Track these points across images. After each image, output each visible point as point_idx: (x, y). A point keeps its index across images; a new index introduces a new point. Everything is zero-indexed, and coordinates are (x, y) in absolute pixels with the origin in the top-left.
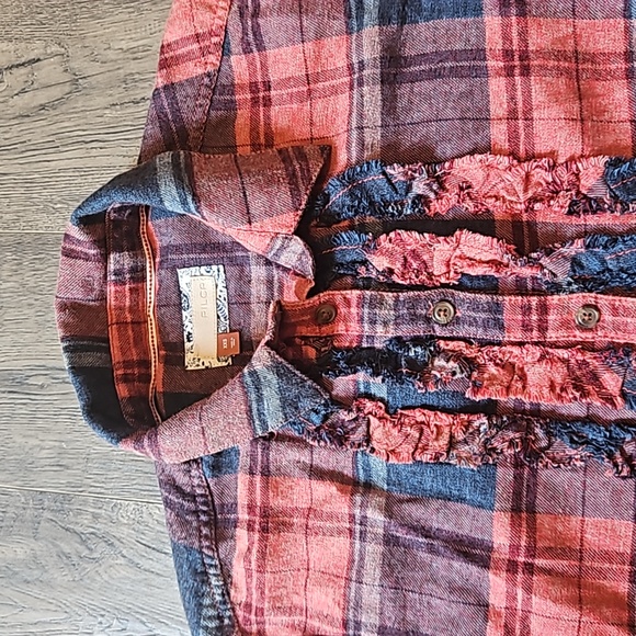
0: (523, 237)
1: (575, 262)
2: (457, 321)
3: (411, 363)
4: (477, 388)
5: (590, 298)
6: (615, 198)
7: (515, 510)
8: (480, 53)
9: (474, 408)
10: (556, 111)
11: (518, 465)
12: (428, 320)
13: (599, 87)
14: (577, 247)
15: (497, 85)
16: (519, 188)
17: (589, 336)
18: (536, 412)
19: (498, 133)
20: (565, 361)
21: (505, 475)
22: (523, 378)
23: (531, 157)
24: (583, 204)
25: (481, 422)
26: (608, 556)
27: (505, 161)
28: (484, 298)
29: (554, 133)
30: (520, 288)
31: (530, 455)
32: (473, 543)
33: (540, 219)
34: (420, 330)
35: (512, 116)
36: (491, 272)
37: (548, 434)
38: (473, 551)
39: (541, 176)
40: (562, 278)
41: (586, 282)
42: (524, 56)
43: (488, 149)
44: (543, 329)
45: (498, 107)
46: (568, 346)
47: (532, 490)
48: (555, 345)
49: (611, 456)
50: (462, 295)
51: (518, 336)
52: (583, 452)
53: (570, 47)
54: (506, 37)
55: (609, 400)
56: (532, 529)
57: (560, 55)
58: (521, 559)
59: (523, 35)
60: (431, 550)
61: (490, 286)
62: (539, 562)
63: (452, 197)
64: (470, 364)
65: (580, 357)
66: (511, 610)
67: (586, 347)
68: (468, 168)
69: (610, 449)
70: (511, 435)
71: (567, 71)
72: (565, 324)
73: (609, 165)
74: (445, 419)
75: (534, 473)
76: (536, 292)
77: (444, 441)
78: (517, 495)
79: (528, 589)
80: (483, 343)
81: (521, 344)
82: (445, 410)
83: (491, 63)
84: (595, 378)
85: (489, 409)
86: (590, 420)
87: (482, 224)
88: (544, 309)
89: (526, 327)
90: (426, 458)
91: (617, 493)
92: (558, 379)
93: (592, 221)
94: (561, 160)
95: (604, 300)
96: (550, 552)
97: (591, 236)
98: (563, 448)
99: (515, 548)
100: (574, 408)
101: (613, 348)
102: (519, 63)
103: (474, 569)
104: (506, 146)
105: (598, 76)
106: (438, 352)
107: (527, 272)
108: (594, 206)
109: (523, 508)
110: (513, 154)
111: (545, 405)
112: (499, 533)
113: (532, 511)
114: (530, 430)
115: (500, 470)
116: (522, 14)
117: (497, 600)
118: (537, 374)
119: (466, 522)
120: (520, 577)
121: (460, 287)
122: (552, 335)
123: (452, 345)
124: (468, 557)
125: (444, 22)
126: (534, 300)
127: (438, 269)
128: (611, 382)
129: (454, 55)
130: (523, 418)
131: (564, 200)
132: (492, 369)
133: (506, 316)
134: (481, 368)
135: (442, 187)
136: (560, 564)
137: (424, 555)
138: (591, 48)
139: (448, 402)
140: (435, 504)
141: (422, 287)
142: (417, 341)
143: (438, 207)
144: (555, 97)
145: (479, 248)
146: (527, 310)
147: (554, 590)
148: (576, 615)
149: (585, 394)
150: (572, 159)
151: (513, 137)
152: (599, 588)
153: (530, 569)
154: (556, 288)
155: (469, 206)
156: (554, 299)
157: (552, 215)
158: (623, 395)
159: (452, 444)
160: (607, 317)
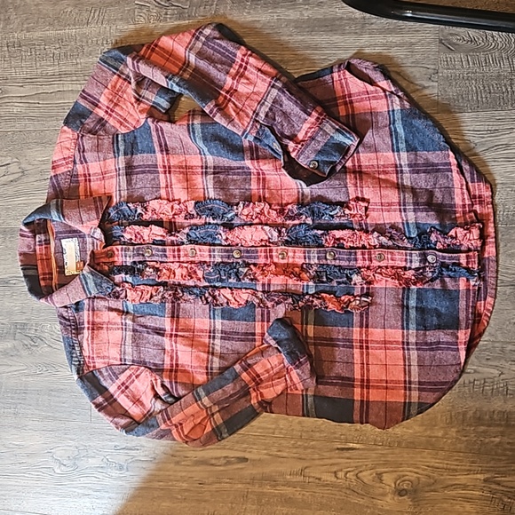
0: (172, 228)
1: (188, 234)
2: (153, 255)
3: (138, 270)
4: (159, 277)
5: (193, 246)
6: (198, 214)
7: (173, 317)
8: (156, 166)
9: (159, 284)
10: (179, 186)
11: (173, 302)
12: (143, 255)
13: (194, 177)
14: (187, 230)
15: (162, 176)
16: (170, 211)
17: (193, 259)
18: (179, 285)
19: (163, 193)
20: (187, 268)
21: (168, 305)
22: (174, 273)
23: (174, 200)
24: (189, 216)
25: (161, 289)
26: (202, 331)
27: (166, 202)
28: (160, 247)
29: (180, 193)
30: (172, 244)
31: (176, 298)
32: (160, 329)
33: (177, 221)
34: (141, 259)
35: (167, 187)
36: (161, 238)
37: (183, 292)
38: (160, 332)
39: (176, 206)
40: (185, 241)
41: (192, 242)
42: (169, 167)
43: (160, 198)
44: (179, 257)
45: (163, 184)
46: (187, 262)
47: (178, 311)
48: (183, 262)
49: (201, 298)
50: (153, 246)
51: (172, 260)
52: (193, 297)
53: (184, 164)
54: (163, 161)
55: (199, 279)
56: (177, 323)
57: (181, 167)
58: (174, 333)
59: (168, 160)
60: (148, 333)
61: (163, 243)
62: (179, 333)
63: (150, 213)
64: (157, 270)
65: (190, 266)
66: (172, 350)
67: (192, 262)
68: (154, 204)
69: (201, 295)
70: (170, 292)
71: (183, 172)
72: (186, 255)
73: (196, 203)
74: (150, 288)
75: (179, 304)
76: (178, 245)
77: (149, 295)
78: (173, 312)
79: (176, 343)
80: (161, 262)
81: (173, 262)
82: (150, 285)
83: (159, 169)
84: (195, 272)
85: (164, 284)
86: (195, 286)
87: (159, 223)
88: (179, 250)
89: (174, 257)
90: (143, 301)
91: (204, 310)
92: (184, 274)
93: (192, 221)
94: (182, 201)
95: (197, 247)
96: (183, 330)
97: (192, 227)
98: (187, 296)
99: (172, 330)
100: (191, 283)
101: (200, 262)
102: (168, 170)
103: (160, 337)
104: (165, 197)
105: (193, 173)
106: (147, 266)
107: (173, 238)
108: (192, 217)
109: (175, 316)
110: (168, 200)
111: (182, 282)
112: (167, 324)
113: (178, 317)
114: (176, 291)
115: (167, 304)
116: (167, 154)
117: (168, 348)
118: (178, 272)
119: (158, 322)
120: (173, 338)
121: (154, 244)
122: (182, 259)
123: (152, 263)
124: (158, 334)
125: (145, 155)
126: (176, 248)
127: (146, 238)
128: (200, 273)
129: (149, 166)
130: (175, 287)
131: (183, 214)
132: (164, 271)
133: (167, 253)
134: (161, 271)
135: (146, 210)
136: (186, 334)
137: (146, 335)
138: (191, 164)
139: (151, 283)
140: (148, 317)
141: (141, 244)
142: (140, 262)
143: (146, 217)
144: (179, 181)
145: (157, 231)
146: (174, 251)
147: (184, 342)
148: (190, 349)
149: (192, 278)
150: (185, 202)
151: (168, 193)
152: (199, 341)
153: (176, 336)
154: (183, 243)
155: (155, 216)
156: (182, 247)
157: (180, 220)
158: (204, 278)
159: (151, 297)
160: (198, 252)
